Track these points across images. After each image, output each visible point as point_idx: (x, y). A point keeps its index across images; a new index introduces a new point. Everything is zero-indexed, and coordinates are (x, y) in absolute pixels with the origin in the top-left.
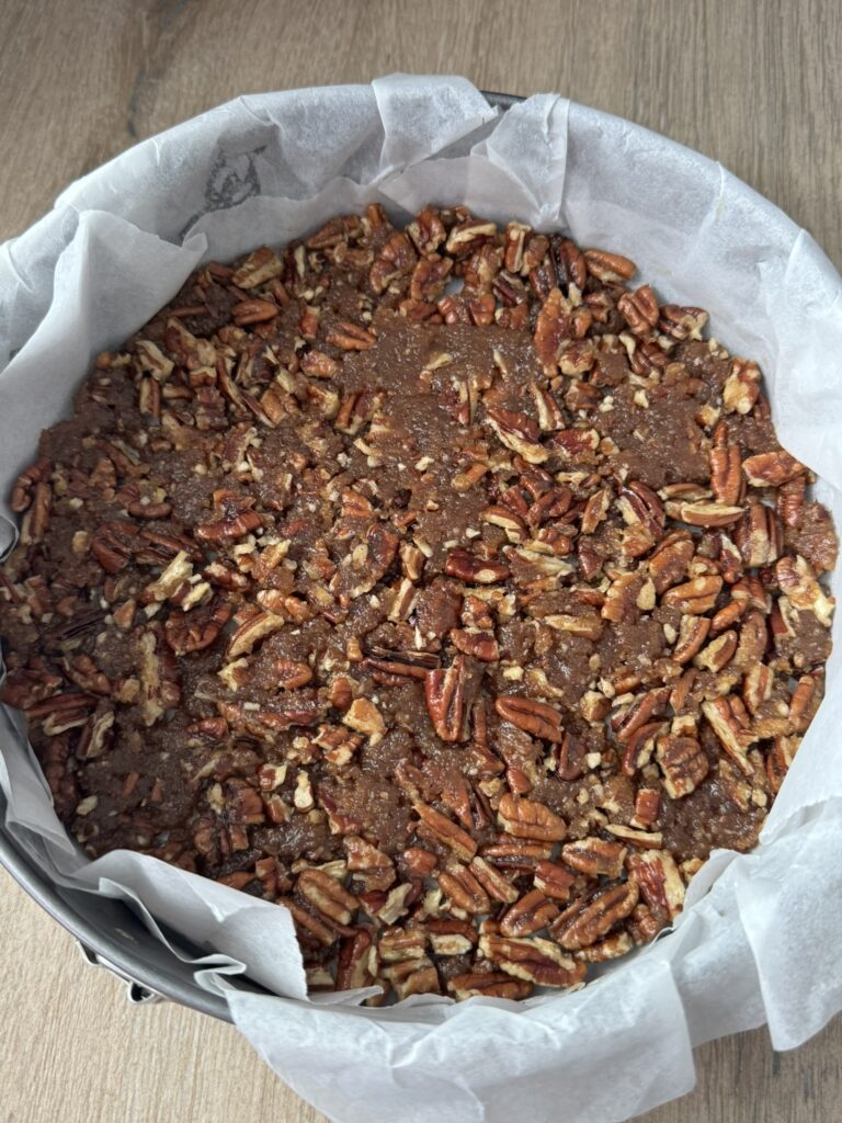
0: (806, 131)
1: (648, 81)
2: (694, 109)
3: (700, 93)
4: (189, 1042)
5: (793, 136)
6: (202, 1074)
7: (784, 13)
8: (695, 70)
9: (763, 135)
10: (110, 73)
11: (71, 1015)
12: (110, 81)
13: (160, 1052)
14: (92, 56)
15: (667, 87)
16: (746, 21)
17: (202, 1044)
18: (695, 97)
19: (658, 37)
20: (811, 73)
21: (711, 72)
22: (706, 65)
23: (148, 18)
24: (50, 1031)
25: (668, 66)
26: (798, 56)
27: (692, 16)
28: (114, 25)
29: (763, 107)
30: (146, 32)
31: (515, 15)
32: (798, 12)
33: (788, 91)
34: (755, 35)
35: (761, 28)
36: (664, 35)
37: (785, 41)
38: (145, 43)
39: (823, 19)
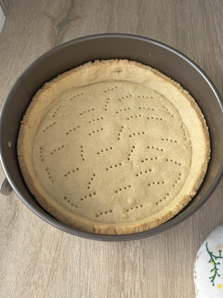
0: (219, 50)
1: (180, 39)
2: (191, 45)
3: (192, 41)
4: (87, 284)
5: (216, 51)
6: (91, 292)
7: (211, 22)
8: (191, 36)
9: (209, 51)
10: (48, 41)
11: (56, 279)
12: (48, 43)
13: (80, 287)
14: (43, 38)
15: (184, 41)
16: (202, 24)
17: (91, 284)
18: (191, 42)
19: (181, 29)
20: (218, 36)
21: (194, 37)
22: (193, 35)
23: (57, 28)
24: (51, 283)
25: (184, 36)
26: (215, 32)
27: (188, 23)
28: (48, 30)
29: (208, 44)
30: (56, 31)
31: (146, 25)
32: (214, 22)
33: (213, 40)
34: (204, 28)
35: (205, 26)
36: (182, 28)
37: (211, 29)
38: (56, 34)
39: (220, 23)
